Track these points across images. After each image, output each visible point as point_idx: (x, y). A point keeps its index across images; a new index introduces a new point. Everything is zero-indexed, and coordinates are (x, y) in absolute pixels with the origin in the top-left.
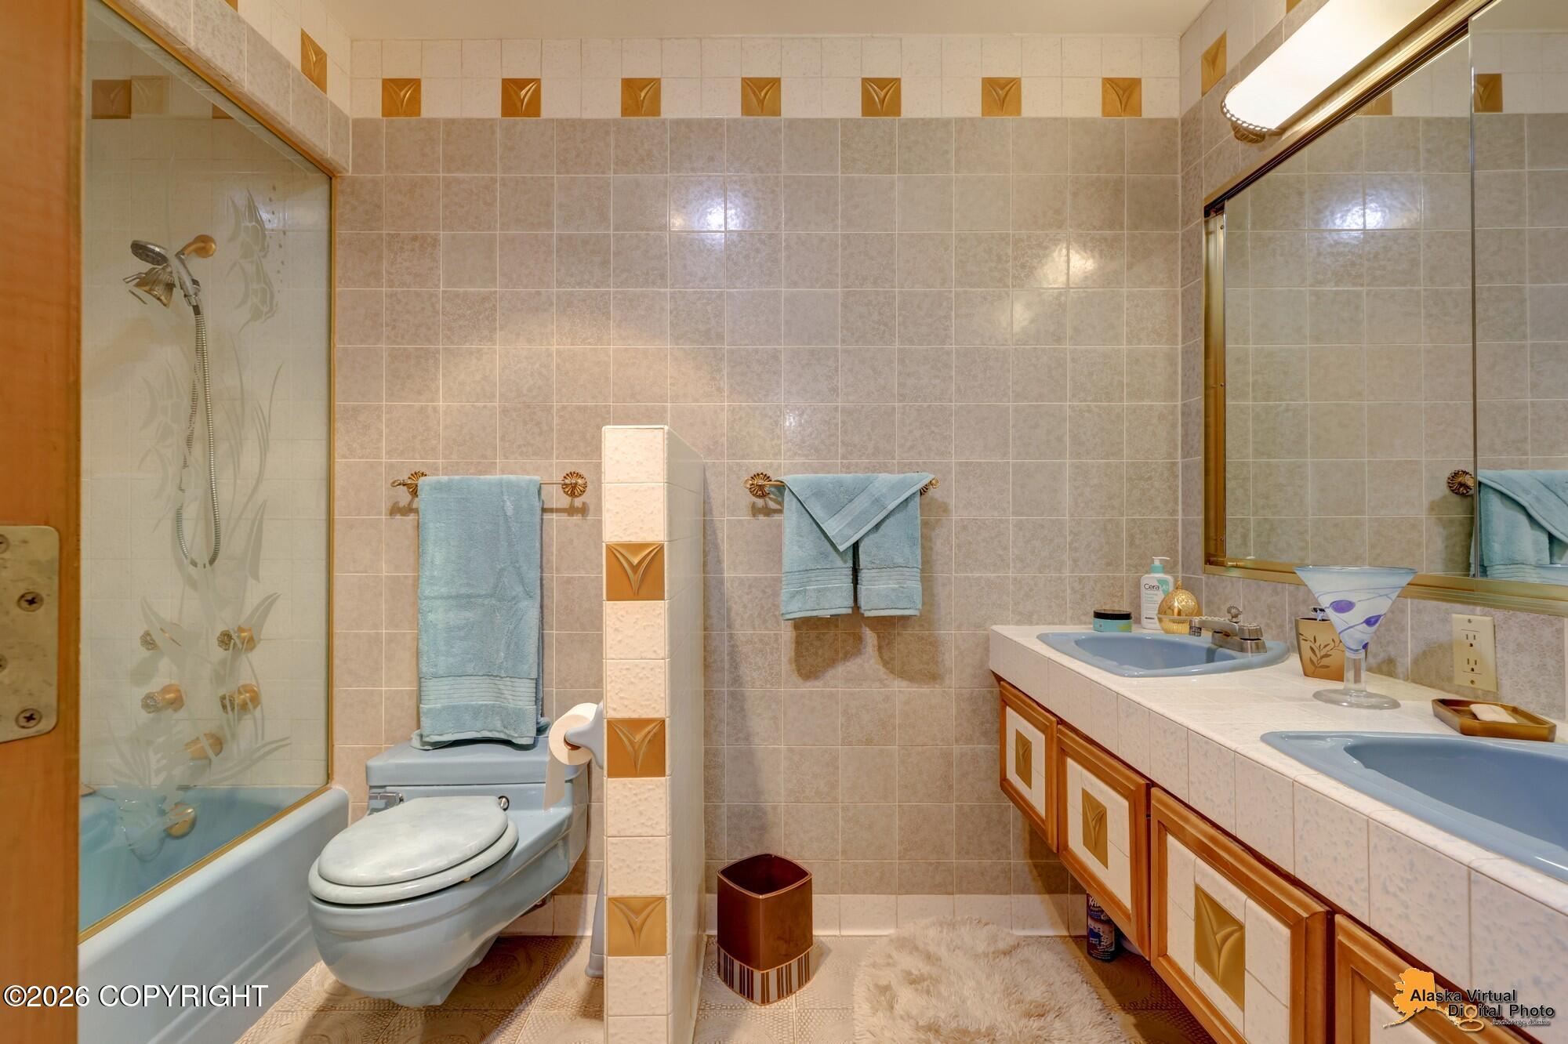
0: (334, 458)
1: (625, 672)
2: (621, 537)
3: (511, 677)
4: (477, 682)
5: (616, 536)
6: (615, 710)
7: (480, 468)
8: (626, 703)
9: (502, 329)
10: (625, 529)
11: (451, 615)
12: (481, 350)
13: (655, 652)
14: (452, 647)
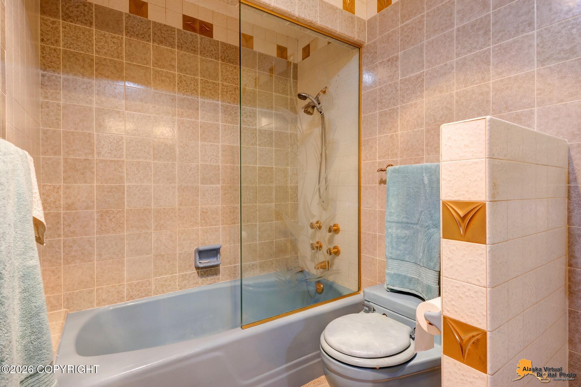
0: (361, 161)
1: (455, 288)
2: (453, 197)
3: (425, 267)
4: (411, 265)
5: (449, 196)
6: (448, 311)
7: (416, 160)
8: (456, 309)
9: (427, 89)
10: (455, 192)
11: (399, 231)
12: (417, 103)
13: (478, 280)
14: (399, 246)
